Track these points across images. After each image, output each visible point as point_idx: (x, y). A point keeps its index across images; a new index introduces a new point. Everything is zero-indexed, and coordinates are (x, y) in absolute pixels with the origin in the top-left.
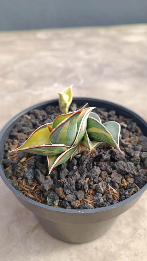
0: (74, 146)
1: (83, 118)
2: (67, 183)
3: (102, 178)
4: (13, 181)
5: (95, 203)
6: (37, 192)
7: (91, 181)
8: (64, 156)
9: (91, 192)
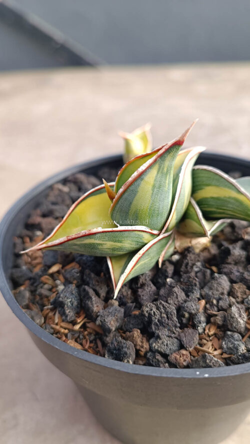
0: (167, 231)
1: (183, 168)
2: (157, 313)
3: (234, 298)
4: (33, 313)
5: (225, 356)
6: (87, 337)
7: (212, 305)
8: (146, 254)
9: (212, 332)
